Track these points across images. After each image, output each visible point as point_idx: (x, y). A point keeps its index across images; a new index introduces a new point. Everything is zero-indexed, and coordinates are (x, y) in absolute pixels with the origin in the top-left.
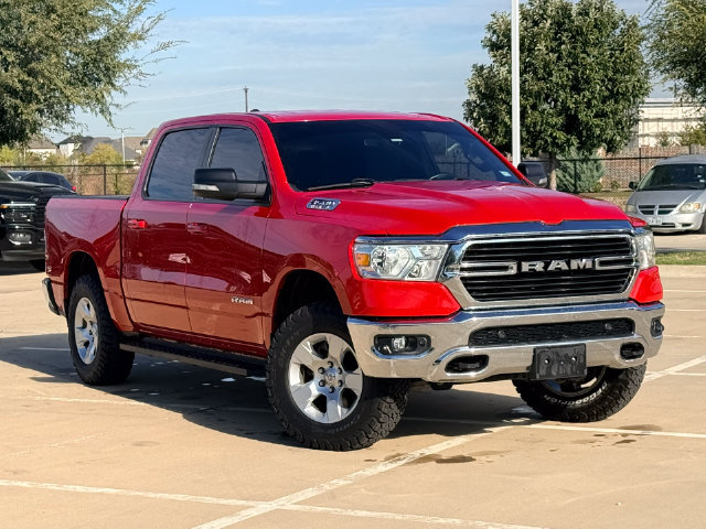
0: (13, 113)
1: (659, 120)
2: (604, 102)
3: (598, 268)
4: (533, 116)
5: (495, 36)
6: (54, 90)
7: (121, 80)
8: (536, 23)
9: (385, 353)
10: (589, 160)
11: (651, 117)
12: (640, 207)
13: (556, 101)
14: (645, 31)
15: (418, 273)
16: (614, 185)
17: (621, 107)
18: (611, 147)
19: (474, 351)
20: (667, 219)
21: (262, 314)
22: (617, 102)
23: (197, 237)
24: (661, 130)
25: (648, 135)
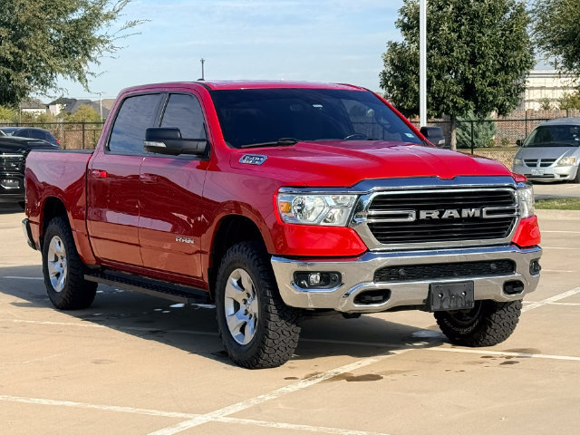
0: (5, 79)
1: (542, 88)
2: (496, 74)
3: (485, 216)
4: (437, 85)
5: (406, 19)
6: (41, 60)
7: (96, 52)
8: (440, 8)
9: (302, 287)
10: (483, 121)
11: (535, 86)
12: (525, 161)
13: (456, 72)
14: (530, 15)
15: (332, 218)
16: (505, 142)
17: (510, 78)
18: (502, 111)
19: (379, 285)
20: (547, 170)
21: (201, 252)
22: (507, 73)
23: (149, 186)
24: (543, 97)
25: (532, 100)
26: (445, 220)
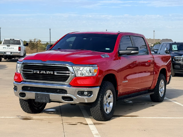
3: (56, 74)
26: (41, 74)
